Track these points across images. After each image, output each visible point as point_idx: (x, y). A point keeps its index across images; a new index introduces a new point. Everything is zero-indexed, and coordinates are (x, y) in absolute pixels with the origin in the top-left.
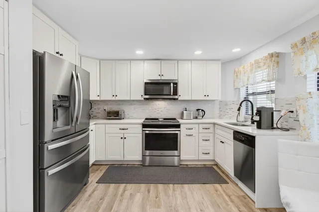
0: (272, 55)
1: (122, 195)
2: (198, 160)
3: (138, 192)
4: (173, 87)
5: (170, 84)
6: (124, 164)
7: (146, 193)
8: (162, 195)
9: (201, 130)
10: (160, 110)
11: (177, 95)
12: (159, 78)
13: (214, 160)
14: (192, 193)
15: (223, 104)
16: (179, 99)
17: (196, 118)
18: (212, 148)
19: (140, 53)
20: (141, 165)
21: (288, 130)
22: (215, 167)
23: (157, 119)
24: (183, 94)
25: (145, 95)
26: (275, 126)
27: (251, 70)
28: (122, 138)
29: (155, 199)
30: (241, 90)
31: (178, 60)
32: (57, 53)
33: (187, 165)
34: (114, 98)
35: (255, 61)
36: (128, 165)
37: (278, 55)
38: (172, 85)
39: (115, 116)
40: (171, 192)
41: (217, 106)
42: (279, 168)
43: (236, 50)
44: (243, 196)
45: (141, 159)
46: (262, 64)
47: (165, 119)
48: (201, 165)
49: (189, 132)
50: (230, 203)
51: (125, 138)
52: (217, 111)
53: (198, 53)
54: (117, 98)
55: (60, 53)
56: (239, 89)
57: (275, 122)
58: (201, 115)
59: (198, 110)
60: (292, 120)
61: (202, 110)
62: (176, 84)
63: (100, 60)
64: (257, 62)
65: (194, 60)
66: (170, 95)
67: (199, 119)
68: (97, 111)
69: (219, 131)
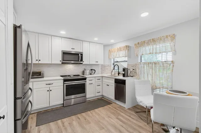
0: (127, 46)
1: (63, 126)
2: (95, 97)
3: (73, 121)
4: (81, 56)
5: (78, 54)
7: (78, 119)
8: (87, 118)
9: (97, 80)
10: (70, 70)
11: (82, 61)
13: (102, 95)
14: (101, 112)
15: (103, 67)
16: (83, 63)
17: (91, 74)
18: (101, 89)
19: (63, 33)
20: (62, 107)
21: (132, 77)
22: (103, 98)
24: (85, 61)
25: (63, 60)
26: (129, 75)
27: (118, 51)
28: (48, 91)
29: (85, 120)
30: (112, 60)
31: (83, 41)
33: (89, 100)
34: (37, 62)
35: (120, 47)
36: (52, 109)
37: (129, 47)
38: (80, 55)
39: (37, 76)
40: (91, 115)
41: (100, 67)
42: (136, 91)
43: (112, 41)
44: (120, 107)
45: (63, 103)
46: (122, 49)
47: (74, 76)
48: (96, 99)
49: (91, 82)
50: (117, 110)
51: (51, 90)
52: (100, 70)
56: (111, 59)
57: (129, 74)
58: (93, 72)
59: (91, 70)
60: (134, 72)
61: (94, 70)
62: (82, 55)
64: (120, 48)
65: (91, 42)
66: (79, 61)
69: (104, 80)
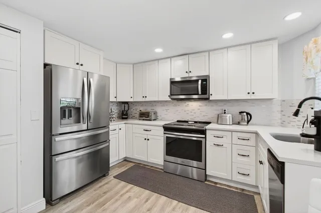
1: (121, 196)
2: (231, 181)
3: (137, 198)
4: (202, 84)
5: (197, 81)
6: (148, 165)
7: (144, 201)
9: (235, 141)
10: (193, 112)
11: (207, 94)
12: (187, 75)
16: (210, 99)
17: (239, 123)
20: (163, 170)
23: (187, 122)
24: (215, 92)
25: (171, 95)
28: (145, 139)
29: (146, 211)
31: (209, 51)
32: (77, 64)
33: (216, 183)
34: (144, 100)
36: (151, 167)
38: (200, 82)
39: (146, 117)
41: (277, 108)
45: (163, 164)
47: (195, 122)
49: (218, 141)
51: (148, 140)
53: (228, 36)
54: (147, 99)
55: (80, 64)
58: (246, 119)
62: (205, 81)
63: (134, 64)
66: (198, 94)
67: (242, 125)
68: (135, 111)
